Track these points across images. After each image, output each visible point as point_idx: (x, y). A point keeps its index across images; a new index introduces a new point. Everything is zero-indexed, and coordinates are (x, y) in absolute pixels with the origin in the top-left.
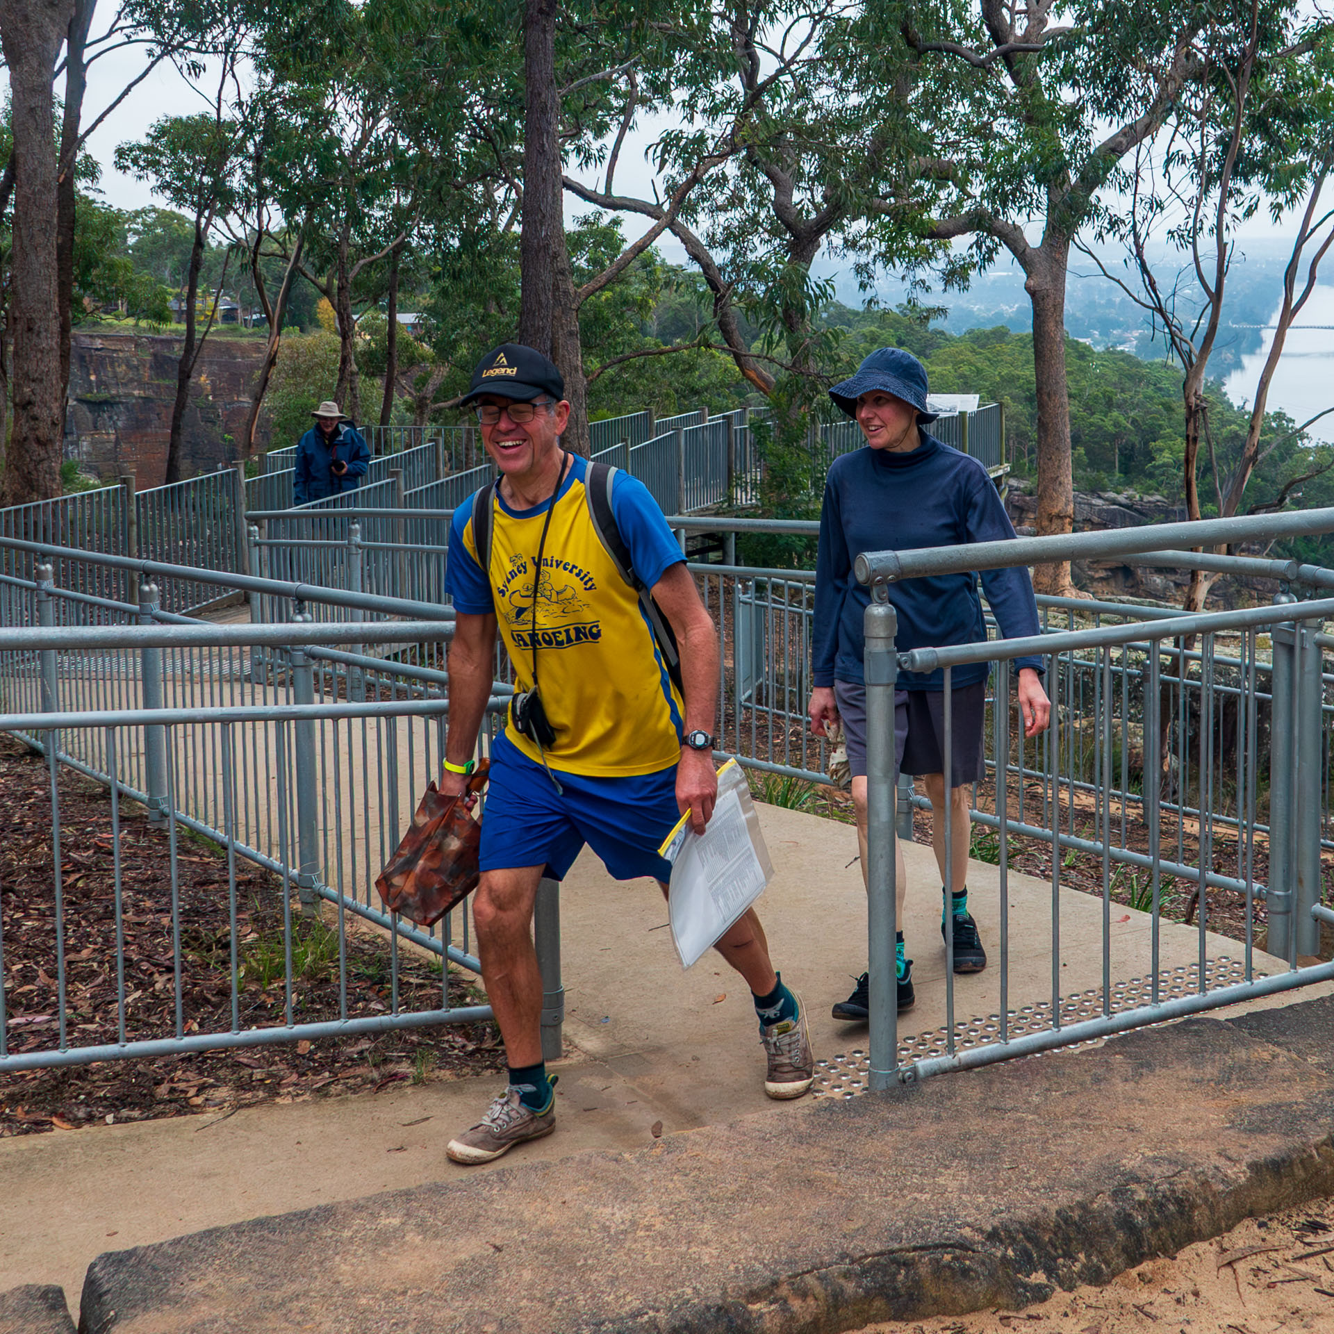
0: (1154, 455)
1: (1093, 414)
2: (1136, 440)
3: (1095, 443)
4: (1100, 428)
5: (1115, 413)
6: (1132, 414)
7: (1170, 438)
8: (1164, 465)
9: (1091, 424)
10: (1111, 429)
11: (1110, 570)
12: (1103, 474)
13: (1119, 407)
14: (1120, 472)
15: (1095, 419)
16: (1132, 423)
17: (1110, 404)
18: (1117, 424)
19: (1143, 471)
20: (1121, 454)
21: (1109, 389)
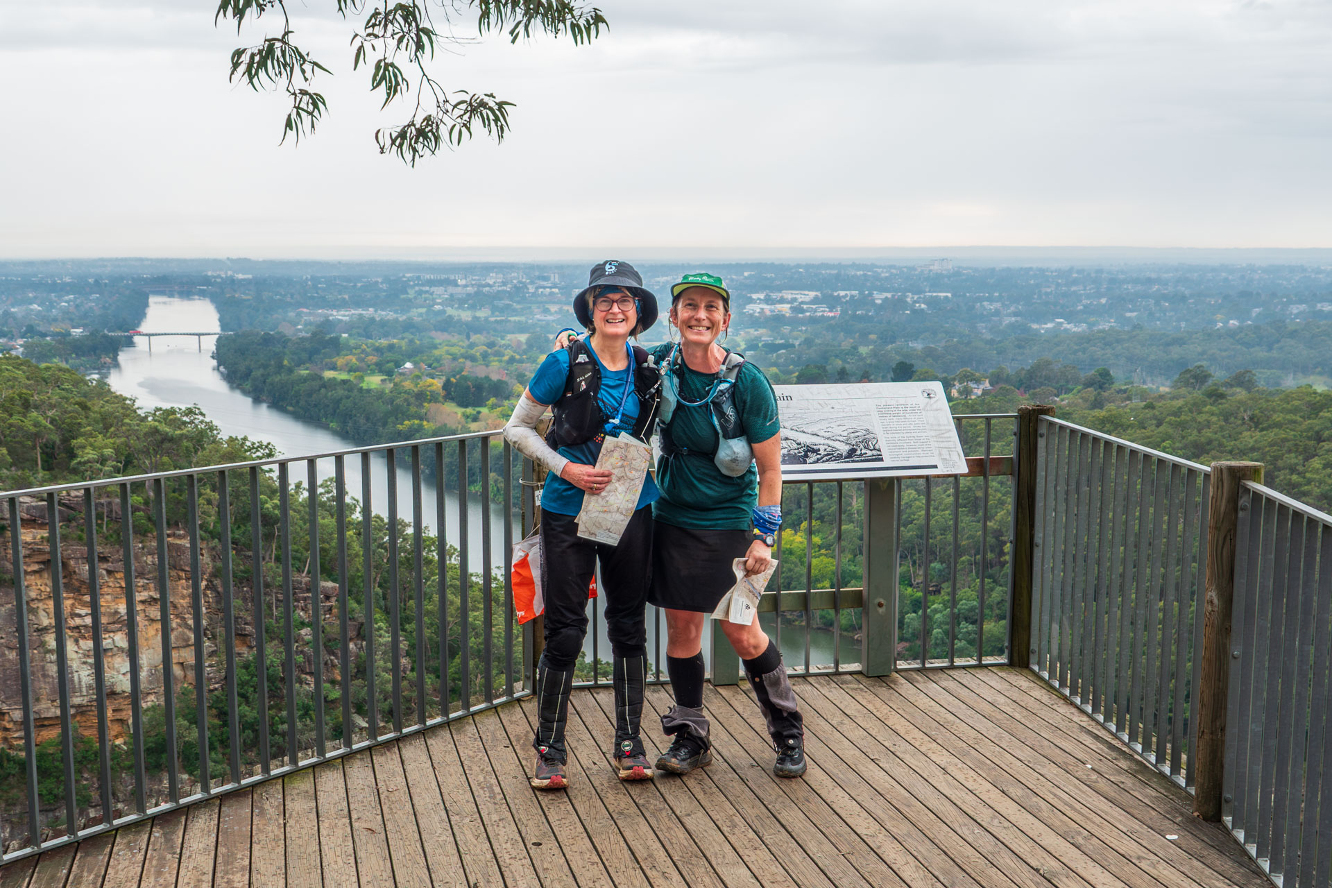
0: (76, 451)
1: (11, 415)
2: (56, 438)
3: (16, 442)
4: (20, 428)
5: (34, 414)
6: (50, 414)
7: (91, 435)
8: (89, 461)
9: (11, 425)
10: (33, 429)
11: (42, 563)
12: (28, 473)
13: (36, 407)
14: (44, 469)
15: (15, 419)
16: (51, 423)
17: (27, 405)
18: (36, 424)
19: (68, 468)
20: (43, 453)
21: (24, 391)
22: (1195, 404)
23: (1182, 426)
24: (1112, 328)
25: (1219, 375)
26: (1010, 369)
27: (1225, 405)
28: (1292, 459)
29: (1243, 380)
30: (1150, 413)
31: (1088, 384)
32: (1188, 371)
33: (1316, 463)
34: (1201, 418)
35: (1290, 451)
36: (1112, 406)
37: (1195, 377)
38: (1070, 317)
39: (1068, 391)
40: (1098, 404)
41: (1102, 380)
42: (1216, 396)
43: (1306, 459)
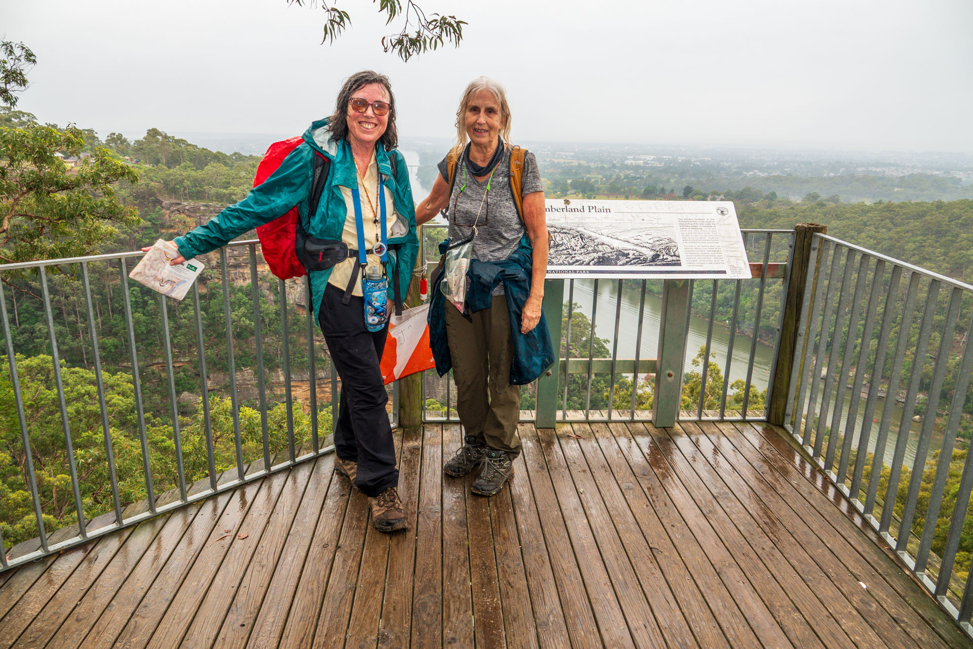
22: (812, 208)
23: (805, 217)
24: (778, 175)
25: (823, 196)
26: (734, 191)
27: (825, 209)
28: (852, 233)
29: (834, 199)
30: (792, 211)
31: (767, 198)
32: (810, 194)
33: (863, 235)
34: (814, 214)
35: (852, 230)
36: (775, 208)
37: (813, 197)
38: (761, 170)
39: (757, 200)
40: (770, 206)
41: (772, 196)
42: (822, 205)
43: (858, 234)
